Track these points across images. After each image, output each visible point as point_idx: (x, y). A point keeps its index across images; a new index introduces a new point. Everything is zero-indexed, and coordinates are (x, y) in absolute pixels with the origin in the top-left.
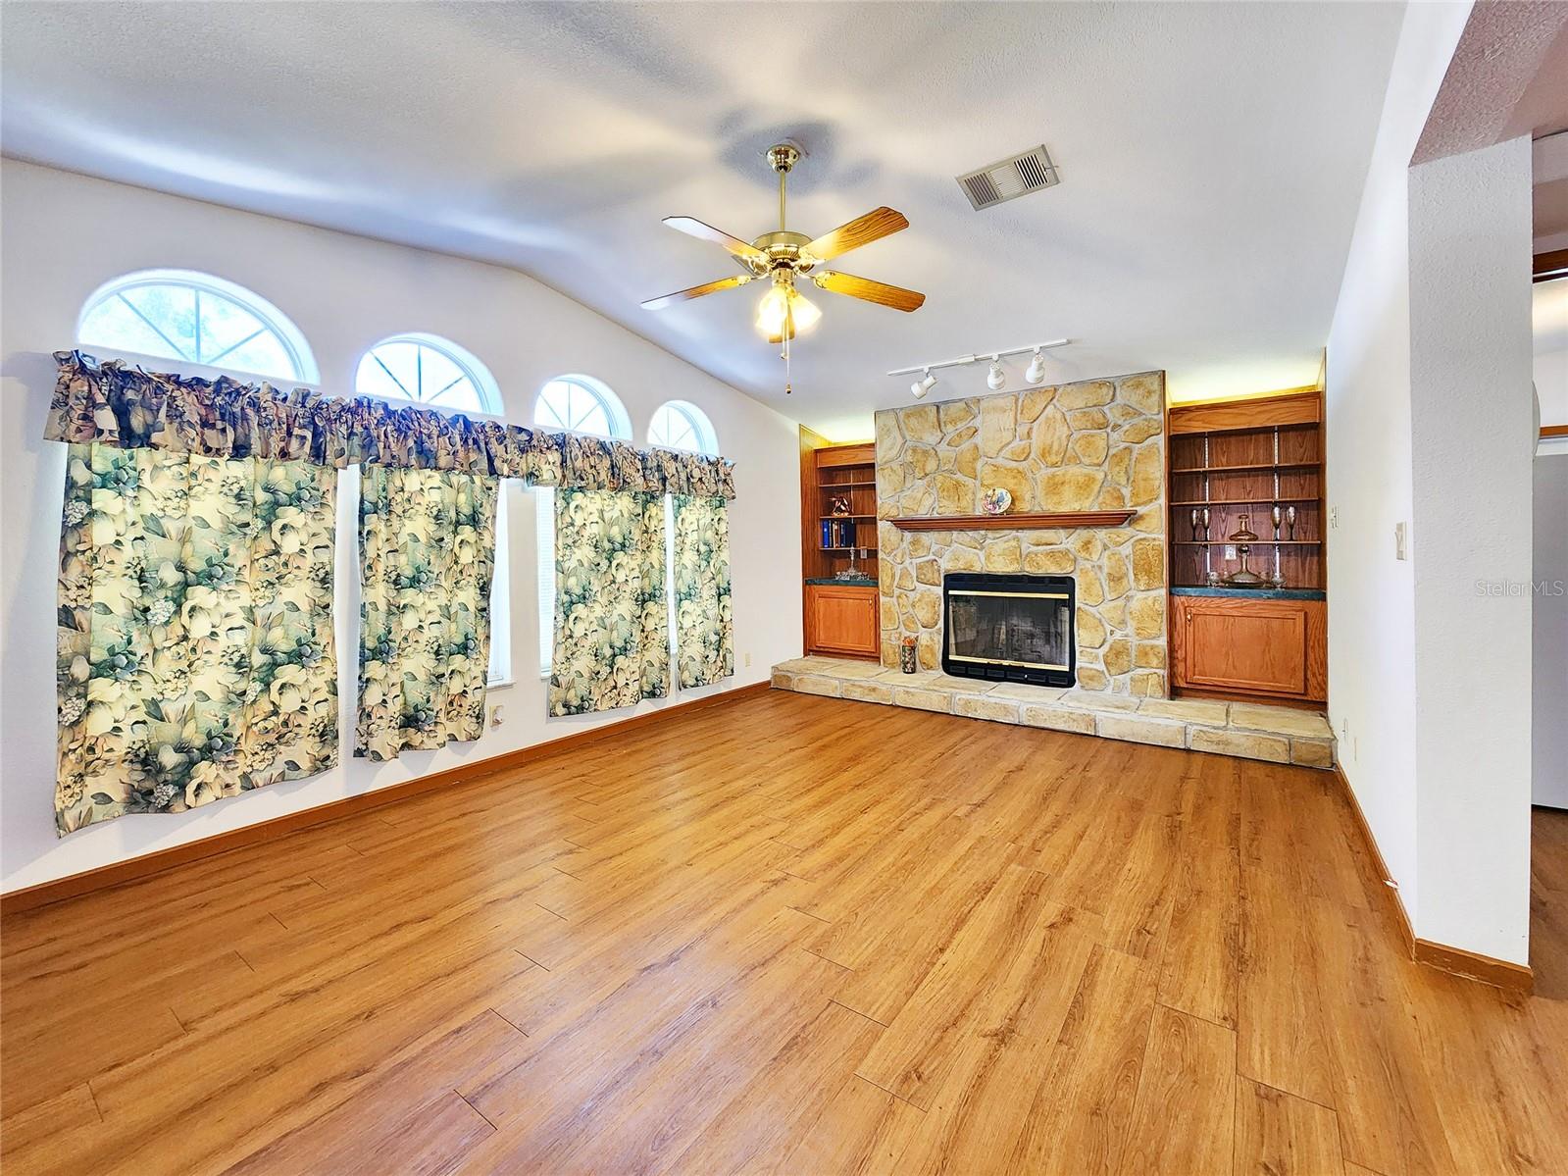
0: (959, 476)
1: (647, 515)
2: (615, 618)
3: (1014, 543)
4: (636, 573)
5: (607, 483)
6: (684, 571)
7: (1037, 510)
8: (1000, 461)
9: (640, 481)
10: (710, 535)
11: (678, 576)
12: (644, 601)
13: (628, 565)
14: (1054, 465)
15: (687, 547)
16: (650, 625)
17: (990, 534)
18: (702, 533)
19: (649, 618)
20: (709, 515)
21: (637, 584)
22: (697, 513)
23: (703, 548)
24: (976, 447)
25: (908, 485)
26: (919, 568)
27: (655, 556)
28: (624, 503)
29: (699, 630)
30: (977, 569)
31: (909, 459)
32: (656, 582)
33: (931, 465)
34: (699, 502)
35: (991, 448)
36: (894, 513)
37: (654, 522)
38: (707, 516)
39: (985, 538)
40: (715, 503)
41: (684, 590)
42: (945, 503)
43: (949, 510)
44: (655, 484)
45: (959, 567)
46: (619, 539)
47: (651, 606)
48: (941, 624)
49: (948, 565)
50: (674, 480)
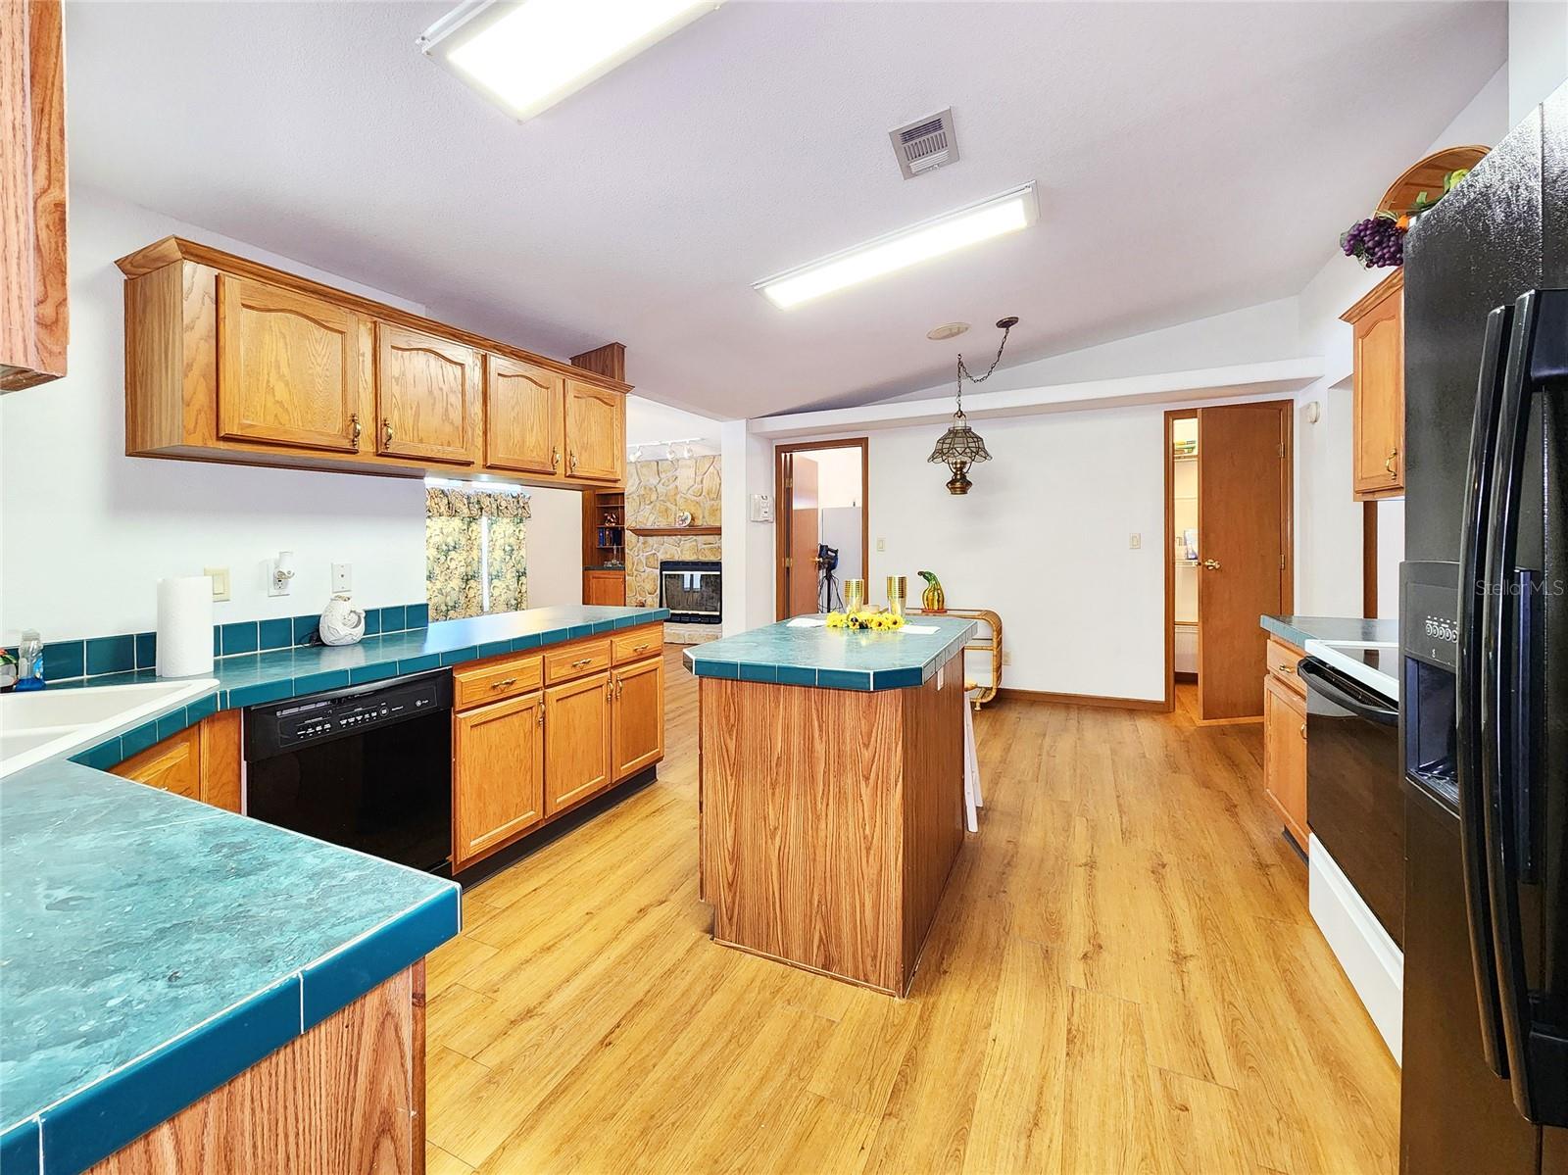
0: (668, 504)
1: (470, 529)
2: (449, 589)
3: (694, 543)
4: (463, 563)
5: (445, 513)
6: (495, 563)
7: (705, 525)
8: (688, 496)
9: (466, 511)
10: (512, 540)
11: (490, 565)
12: (468, 580)
13: (457, 560)
14: (713, 499)
15: (498, 547)
16: (471, 594)
17: (683, 538)
18: (507, 539)
19: (471, 590)
20: (513, 528)
21: (463, 569)
22: (505, 527)
23: (508, 548)
24: (677, 487)
25: (642, 507)
26: (647, 558)
27: (475, 553)
28: (456, 523)
29: (503, 597)
30: (676, 559)
31: (643, 492)
32: (475, 569)
33: (654, 497)
34: (505, 520)
35: (683, 488)
36: (634, 525)
37: (474, 533)
38: (511, 528)
39: (680, 540)
40: (517, 520)
41: (495, 573)
42: (660, 519)
43: (662, 524)
44: (475, 511)
45: (667, 557)
46: (453, 544)
47: (472, 583)
48: (658, 592)
49: (662, 556)
50: (488, 509)
